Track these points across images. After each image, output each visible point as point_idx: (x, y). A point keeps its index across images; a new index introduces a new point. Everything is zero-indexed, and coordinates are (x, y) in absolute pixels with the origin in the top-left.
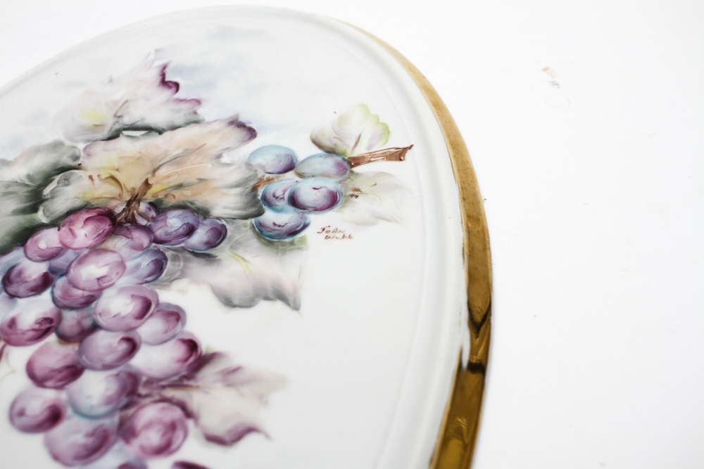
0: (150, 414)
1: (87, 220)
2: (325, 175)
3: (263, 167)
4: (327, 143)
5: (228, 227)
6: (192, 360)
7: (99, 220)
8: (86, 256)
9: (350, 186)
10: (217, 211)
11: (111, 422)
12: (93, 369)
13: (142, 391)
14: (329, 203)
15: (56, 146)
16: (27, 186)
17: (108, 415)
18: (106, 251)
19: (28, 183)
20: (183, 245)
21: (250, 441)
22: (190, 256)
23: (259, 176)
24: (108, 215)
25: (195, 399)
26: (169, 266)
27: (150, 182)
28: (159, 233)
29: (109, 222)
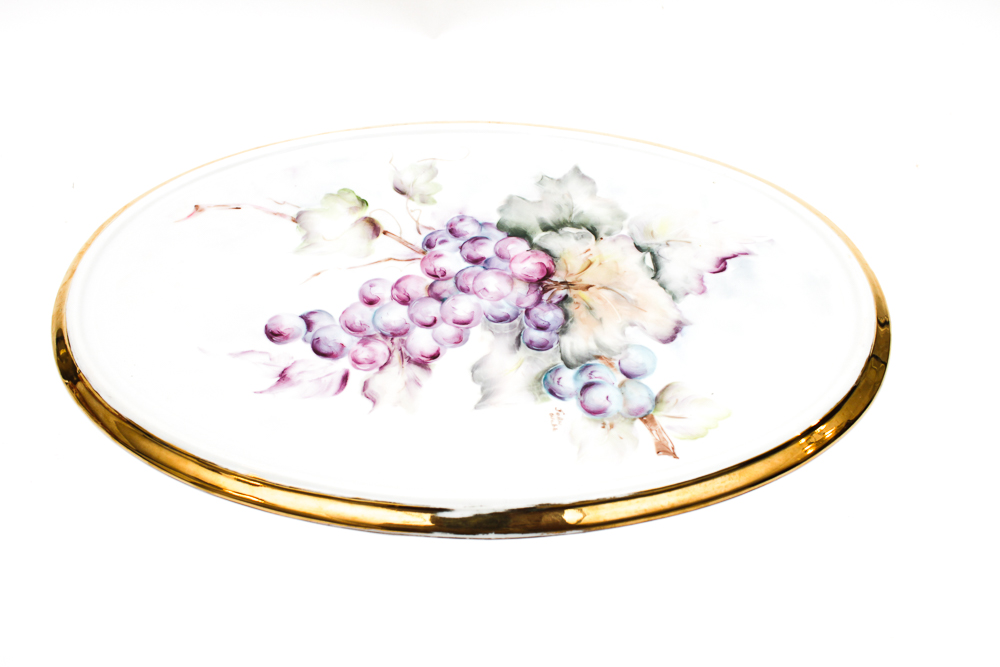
0: (380, 349)
1: (542, 264)
2: (626, 402)
3: (626, 357)
4: (668, 396)
5: (551, 350)
6: (424, 359)
7: (542, 271)
8: (505, 275)
9: (615, 421)
10: (566, 340)
11: (371, 331)
12: (409, 310)
13: (396, 340)
14: (592, 410)
15: (622, 216)
16: (571, 216)
17: (377, 328)
18: (512, 284)
19: (573, 215)
20: (527, 327)
21: (369, 403)
22: (517, 334)
23: (614, 357)
24: (549, 274)
25: (394, 368)
26: (505, 325)
27: (590, 289)
28: (536, 310)
29: (541, 277)
